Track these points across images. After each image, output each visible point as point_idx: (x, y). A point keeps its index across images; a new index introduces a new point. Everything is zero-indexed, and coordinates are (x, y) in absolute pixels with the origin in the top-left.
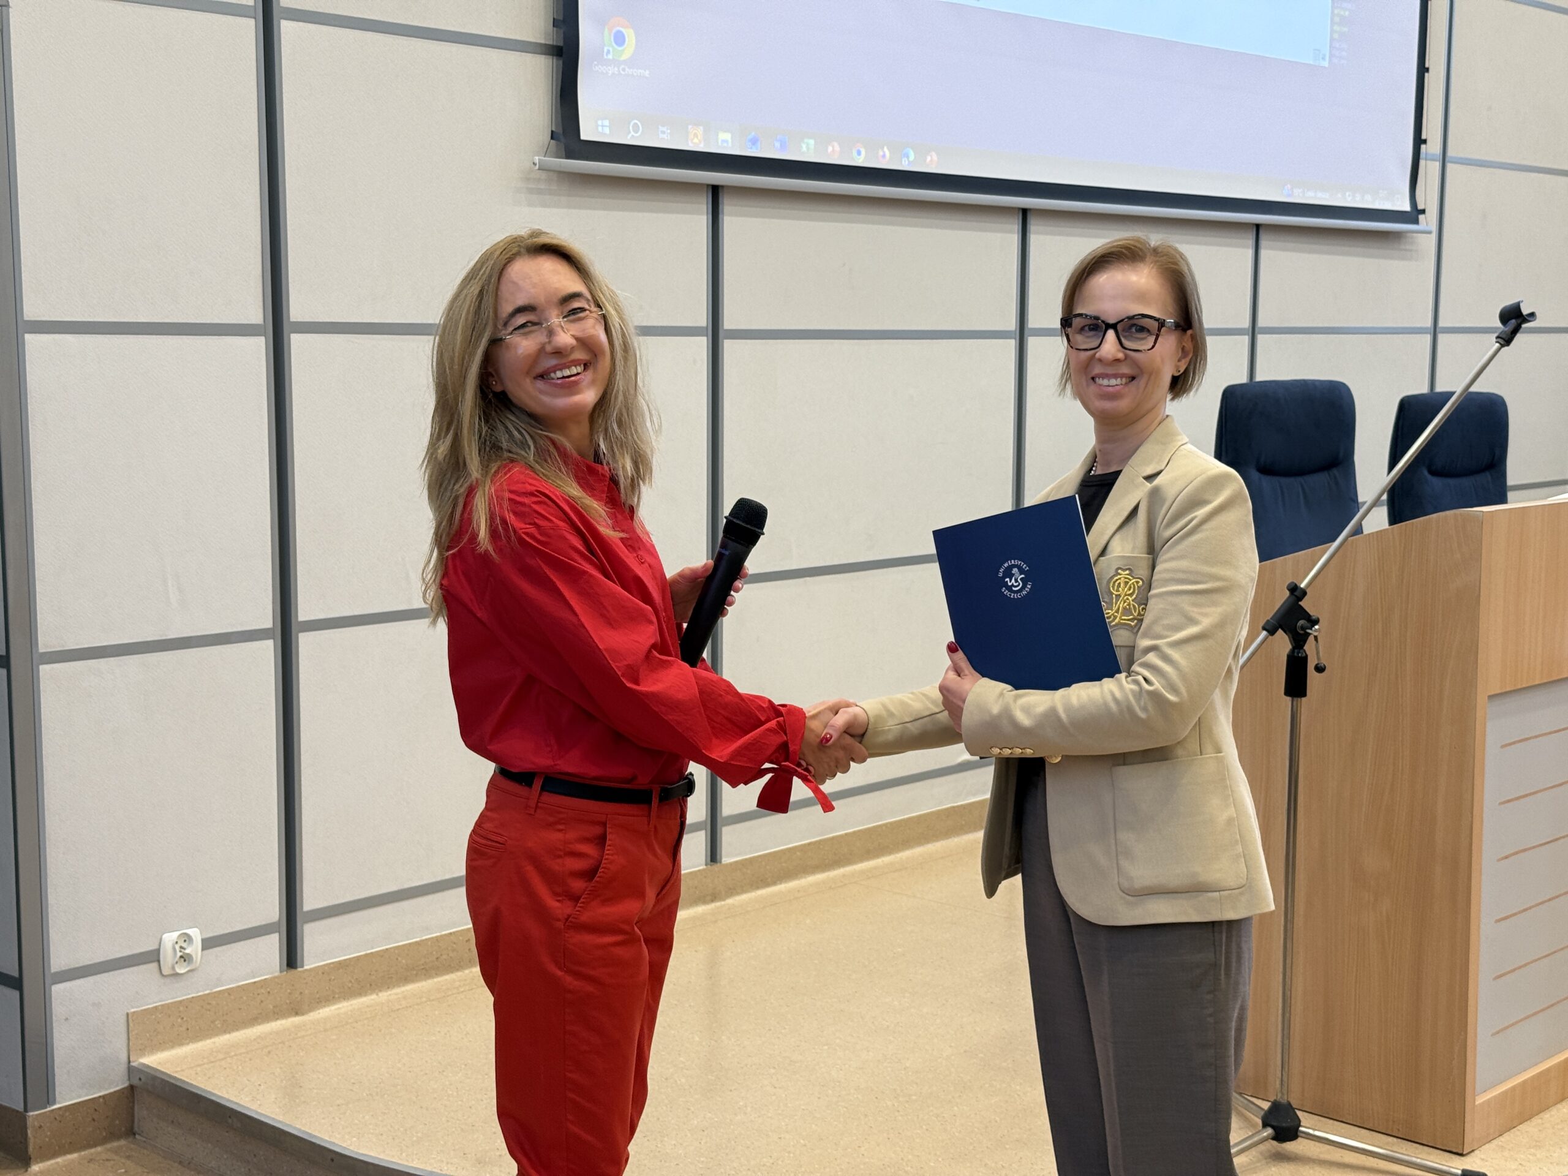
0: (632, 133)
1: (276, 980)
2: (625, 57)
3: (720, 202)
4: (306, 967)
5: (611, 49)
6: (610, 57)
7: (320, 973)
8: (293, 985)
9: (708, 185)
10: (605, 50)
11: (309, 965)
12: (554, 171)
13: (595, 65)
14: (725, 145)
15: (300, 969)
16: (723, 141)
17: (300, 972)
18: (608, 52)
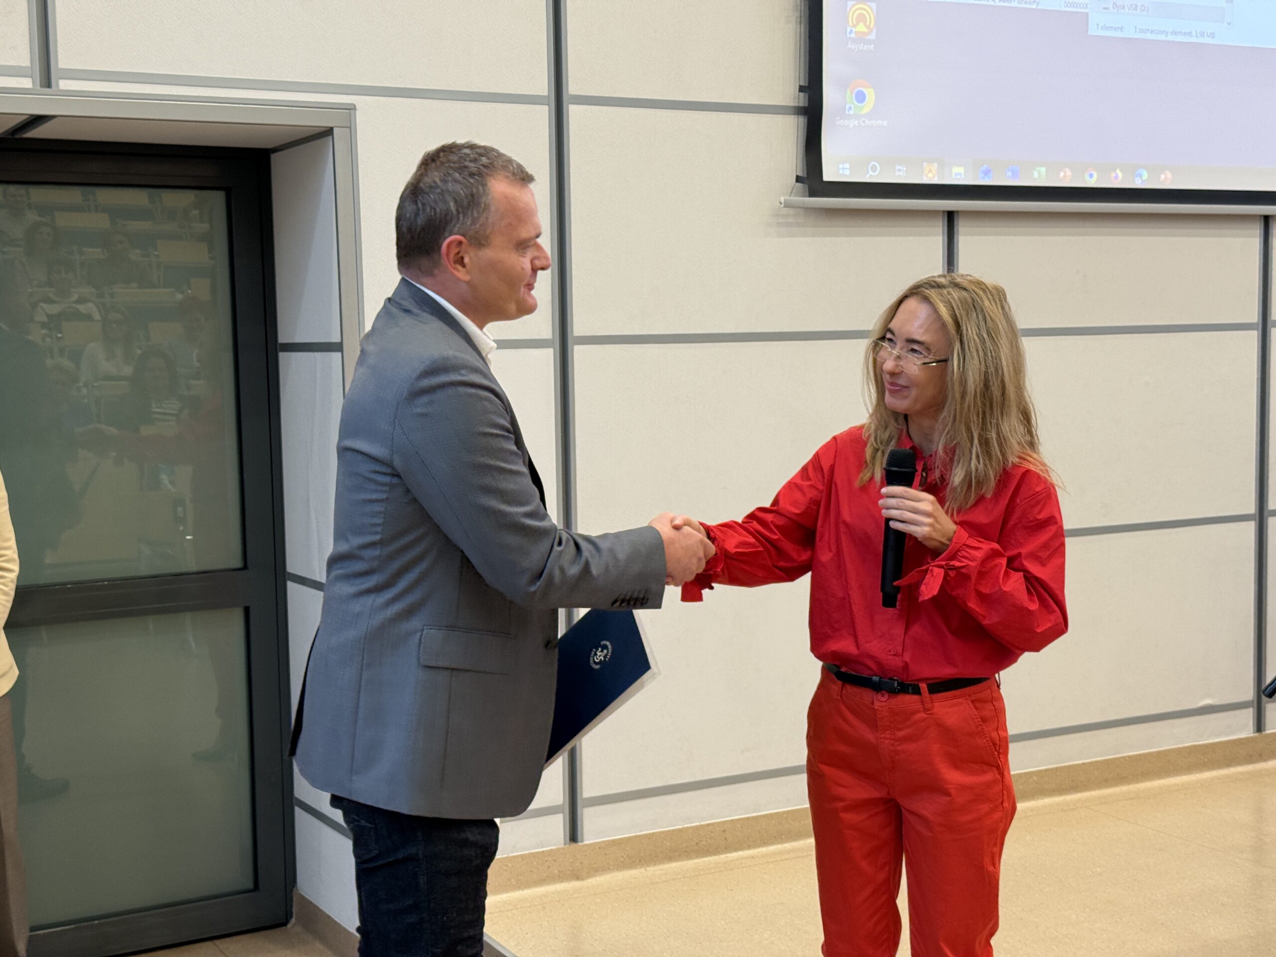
0: (871, 173)
1: (561, 851)
2: (865, 111)
3: (955, 223)
4: (586, 842)
5: (852, 106)
6: (852, 112)
7: (597, 848)
8: (575, 856)
9: (944, 212)
10: (847, 107)
11: (588, 840)
12: (801, 208)
13: (838, 120)
14: (959, 177)
15: (580, 844)
16: (956, 174)
17: (580, 846)
18: (850, 108)
